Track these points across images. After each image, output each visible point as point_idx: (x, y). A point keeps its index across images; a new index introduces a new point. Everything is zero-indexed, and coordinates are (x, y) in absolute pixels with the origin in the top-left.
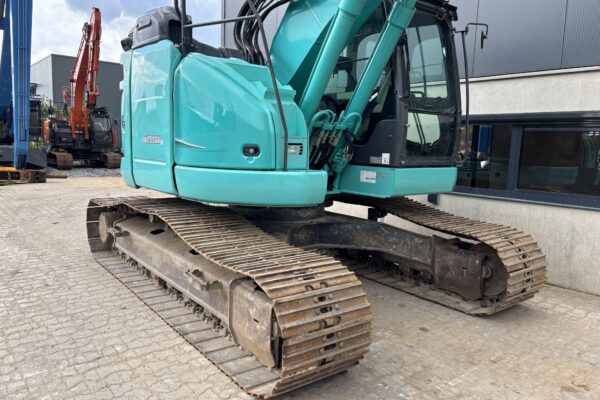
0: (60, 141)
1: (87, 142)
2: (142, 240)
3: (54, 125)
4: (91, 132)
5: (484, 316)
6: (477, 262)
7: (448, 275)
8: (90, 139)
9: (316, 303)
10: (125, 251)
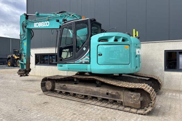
6: (151, 83)
10: (62, 91)
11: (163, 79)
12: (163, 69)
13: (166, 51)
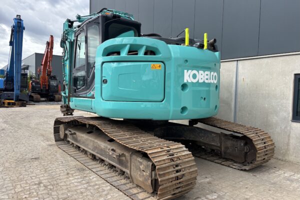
0: (36, 90)
1: (47, 91)
2: (82, 136)
3: (34, 84)
4: (49, 86)
5: (245, 170)
6: (242, 144)
7: (228, 151)
8: (49, 89)
9: (174, 168)
10: (74, 142)
11: (289, 140)
12: (289, 117)
13: (298, 77)
